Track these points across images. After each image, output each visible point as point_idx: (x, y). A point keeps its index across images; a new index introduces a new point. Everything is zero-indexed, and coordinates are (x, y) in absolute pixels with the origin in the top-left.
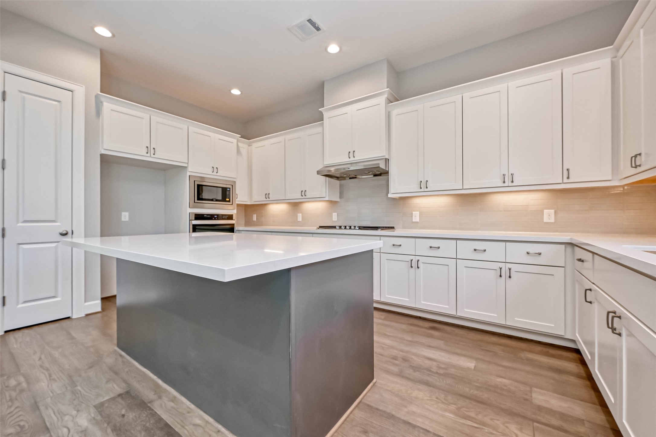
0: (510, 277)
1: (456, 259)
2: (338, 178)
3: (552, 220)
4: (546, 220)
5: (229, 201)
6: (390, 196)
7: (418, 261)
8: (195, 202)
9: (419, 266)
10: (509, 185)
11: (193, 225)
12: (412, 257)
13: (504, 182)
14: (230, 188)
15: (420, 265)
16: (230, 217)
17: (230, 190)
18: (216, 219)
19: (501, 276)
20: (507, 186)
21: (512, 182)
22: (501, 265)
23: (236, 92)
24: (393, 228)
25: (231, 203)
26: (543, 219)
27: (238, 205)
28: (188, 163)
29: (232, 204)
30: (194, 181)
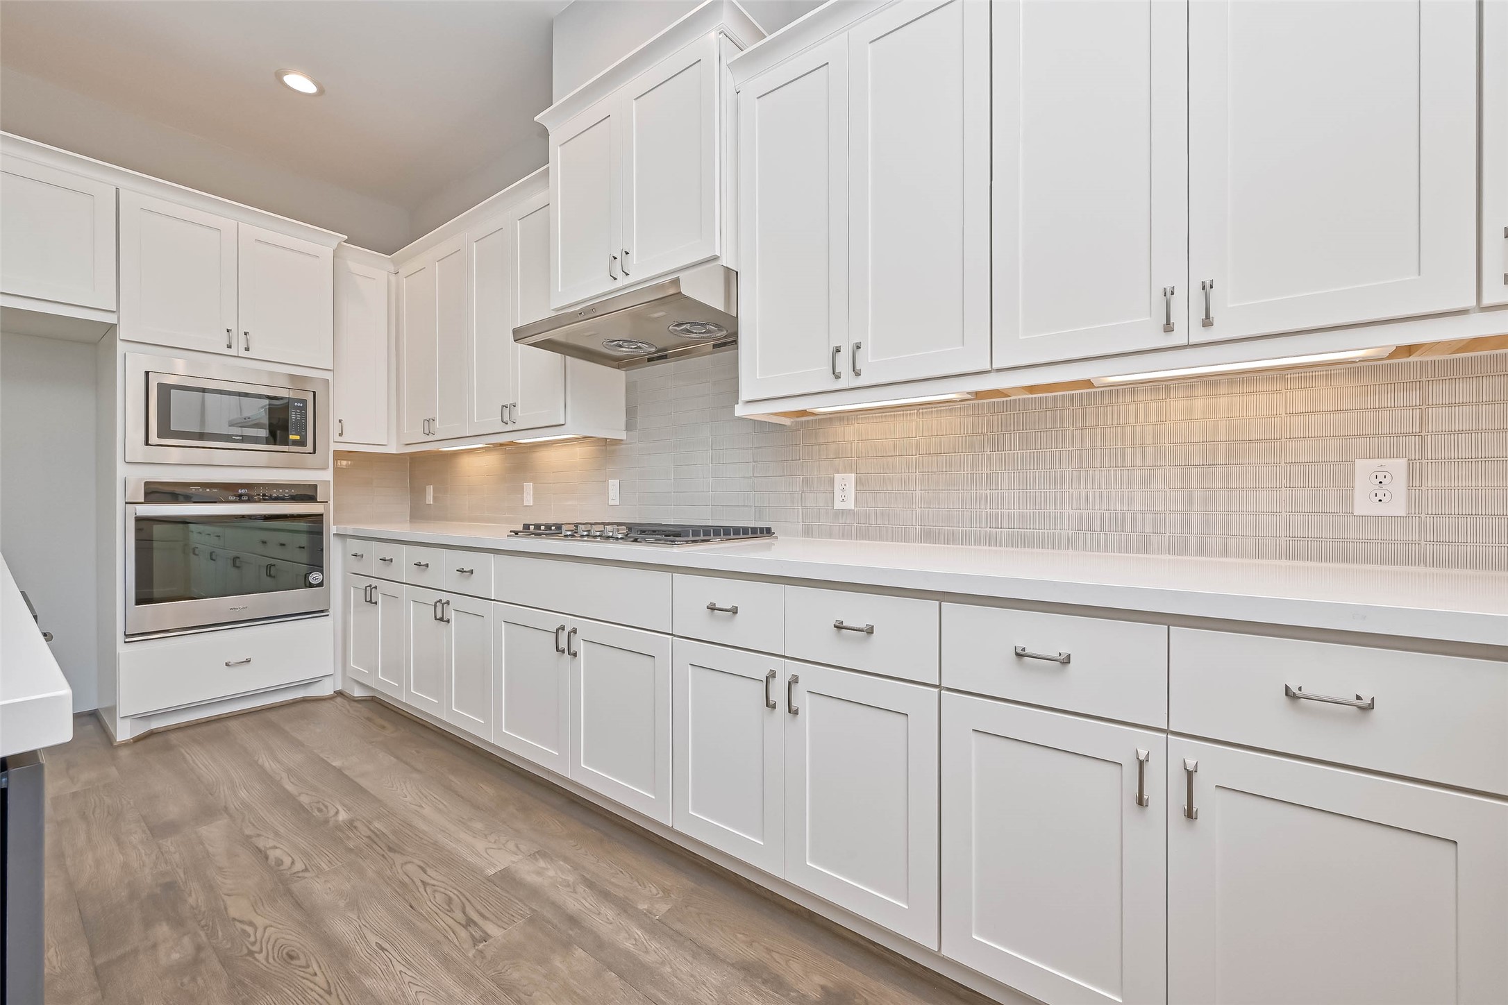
0: (1190, 814)
1: (939, 686)
2: (618, 362)
3: (1397, 507)
4: (1363, 505)
5: (302, 443)
6: (740, 411)
7: (794, 680)
8: (147, 443)
9: (795, 704)
10: (1192, 341)
11: (139, 520)
12: (776, 663)
13: (1168, 327)
14: (304, 402)
15: (801, 698)
16: (308, 494)
17: (304, 408)
18: (245, 498)
19: (1141, 801)
20: (1185, 342)
21: (1207, 322)
22: (1146, 743)
23: (300, 83)
24: (768, 532)
25: (310, 448)
26: (1348, 498)
27: (338, 455)
28: (117, 312)
29: (314, 452)
30: (147, 373)
